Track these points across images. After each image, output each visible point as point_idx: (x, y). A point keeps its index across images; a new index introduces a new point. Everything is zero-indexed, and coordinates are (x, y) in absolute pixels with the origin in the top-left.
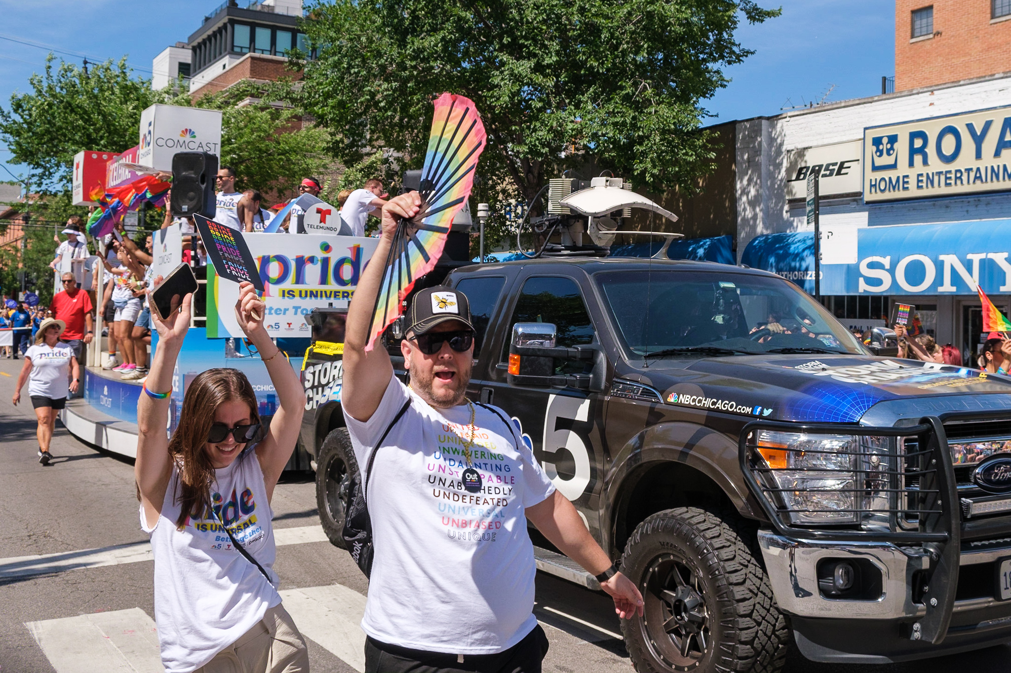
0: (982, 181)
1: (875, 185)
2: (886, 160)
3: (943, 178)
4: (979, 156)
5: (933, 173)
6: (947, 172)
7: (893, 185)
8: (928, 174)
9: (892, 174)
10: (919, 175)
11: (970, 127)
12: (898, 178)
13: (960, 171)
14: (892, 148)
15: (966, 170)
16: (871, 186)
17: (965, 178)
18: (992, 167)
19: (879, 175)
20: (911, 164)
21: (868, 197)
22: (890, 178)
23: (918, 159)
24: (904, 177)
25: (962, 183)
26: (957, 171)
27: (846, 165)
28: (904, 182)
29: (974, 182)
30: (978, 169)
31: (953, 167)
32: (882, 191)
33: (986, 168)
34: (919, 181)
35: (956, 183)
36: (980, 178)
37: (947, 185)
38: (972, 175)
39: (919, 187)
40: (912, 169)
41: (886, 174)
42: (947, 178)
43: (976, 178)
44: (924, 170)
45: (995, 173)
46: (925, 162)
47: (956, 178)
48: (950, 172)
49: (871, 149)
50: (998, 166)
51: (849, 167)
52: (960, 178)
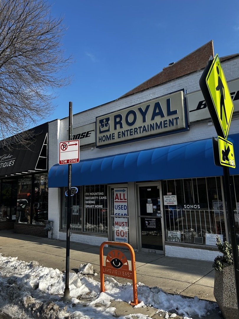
0: (146, 131)
1: (101, 139)
2: (105, 128)
3: (129, 132)
4: (144, 121)
5: (125, 131)
6: (131, 130)
7: (108, 138)
8: (122, 132)
9: (108, 134)
10: (119, 133)
11: (140, 110)
12: (110, 134)
13: (137, 128)
14: (108, 123)
15: (139, 127)
16: (99, 139)
17: (138, 131)
18: (151, 125)
19: (102, 135)
20: (115, 128)
21: (98, 144)
22: (107, 135)
23: (118, 126)
24: (113, 134)
25: (137, 133)
26: (135, 129)
27: (89, 133)
28: (113, 136)
29: (143, 132)
30: (144, 127)
31: (133, 127)
32: (104, 141)
33: (148, 125)
34: (119, 135)
35: (135, 134)
36: (146, 130)
37: (131, 135)
38: (142, 129)
39: (119, 137)
40: (116, 130)
41: (105, 134)
42: (131, 132)
43: (143, 130)
44: (121, 130)
45: (152, 127)
46: (121, 127)
47: (135, 131)
48: (132, 129)
49: (99, 125)
50: (154, 124)
51: (91, 133)
52: (137, 131)
